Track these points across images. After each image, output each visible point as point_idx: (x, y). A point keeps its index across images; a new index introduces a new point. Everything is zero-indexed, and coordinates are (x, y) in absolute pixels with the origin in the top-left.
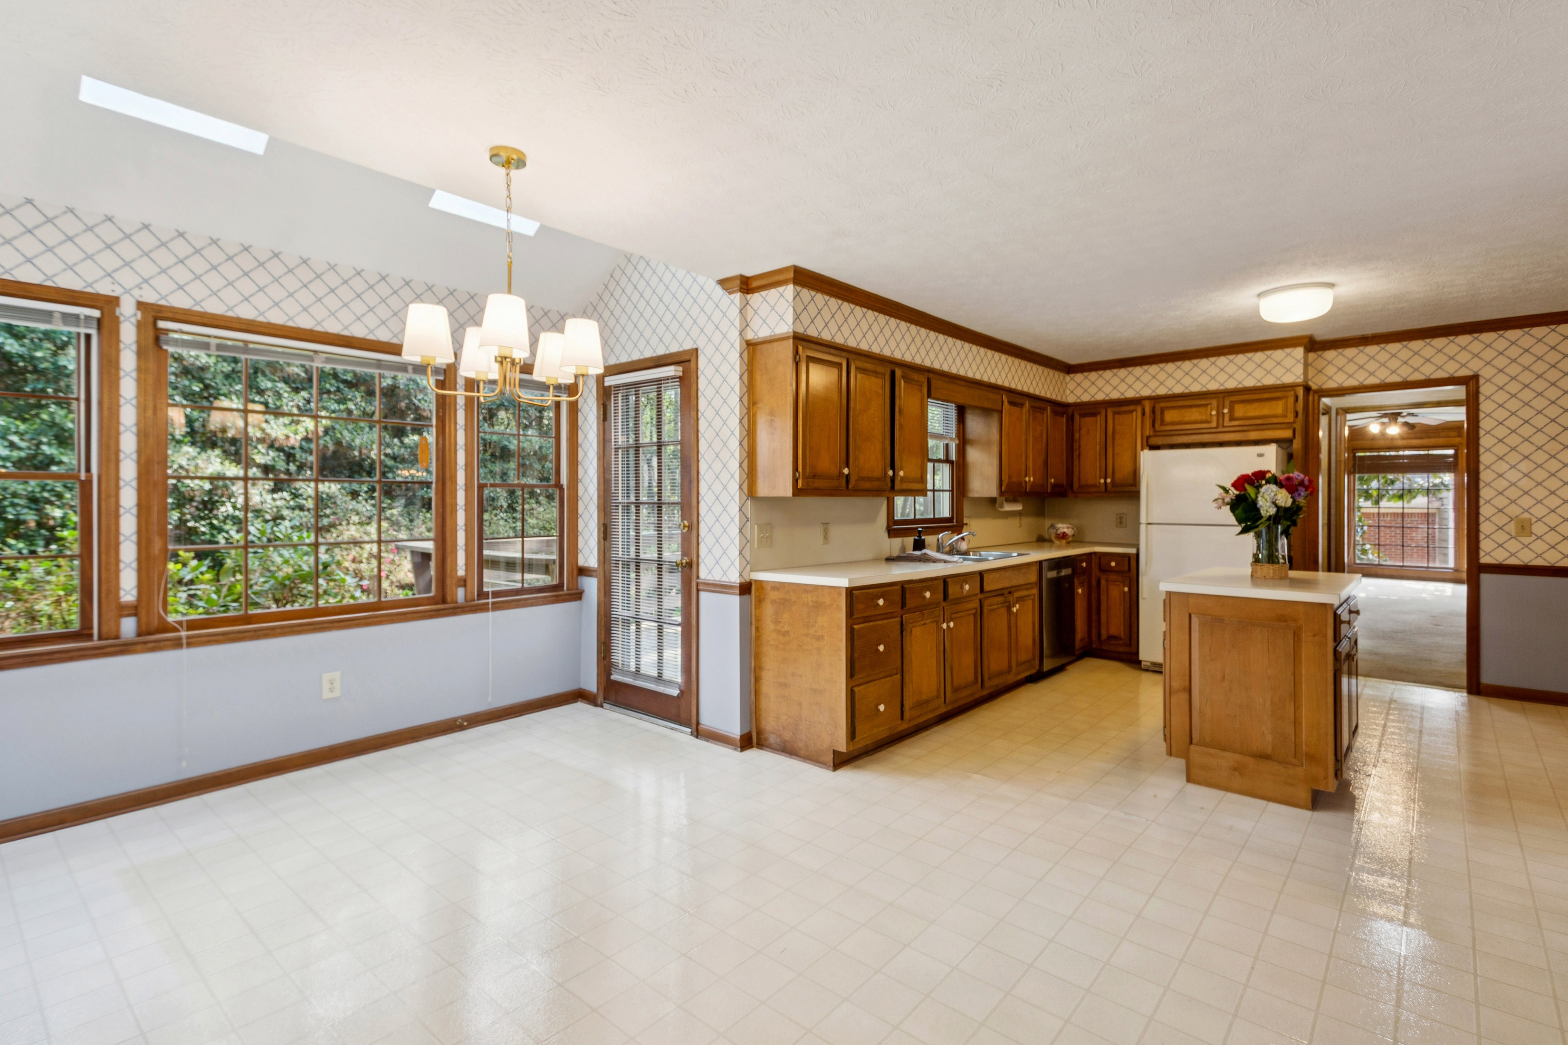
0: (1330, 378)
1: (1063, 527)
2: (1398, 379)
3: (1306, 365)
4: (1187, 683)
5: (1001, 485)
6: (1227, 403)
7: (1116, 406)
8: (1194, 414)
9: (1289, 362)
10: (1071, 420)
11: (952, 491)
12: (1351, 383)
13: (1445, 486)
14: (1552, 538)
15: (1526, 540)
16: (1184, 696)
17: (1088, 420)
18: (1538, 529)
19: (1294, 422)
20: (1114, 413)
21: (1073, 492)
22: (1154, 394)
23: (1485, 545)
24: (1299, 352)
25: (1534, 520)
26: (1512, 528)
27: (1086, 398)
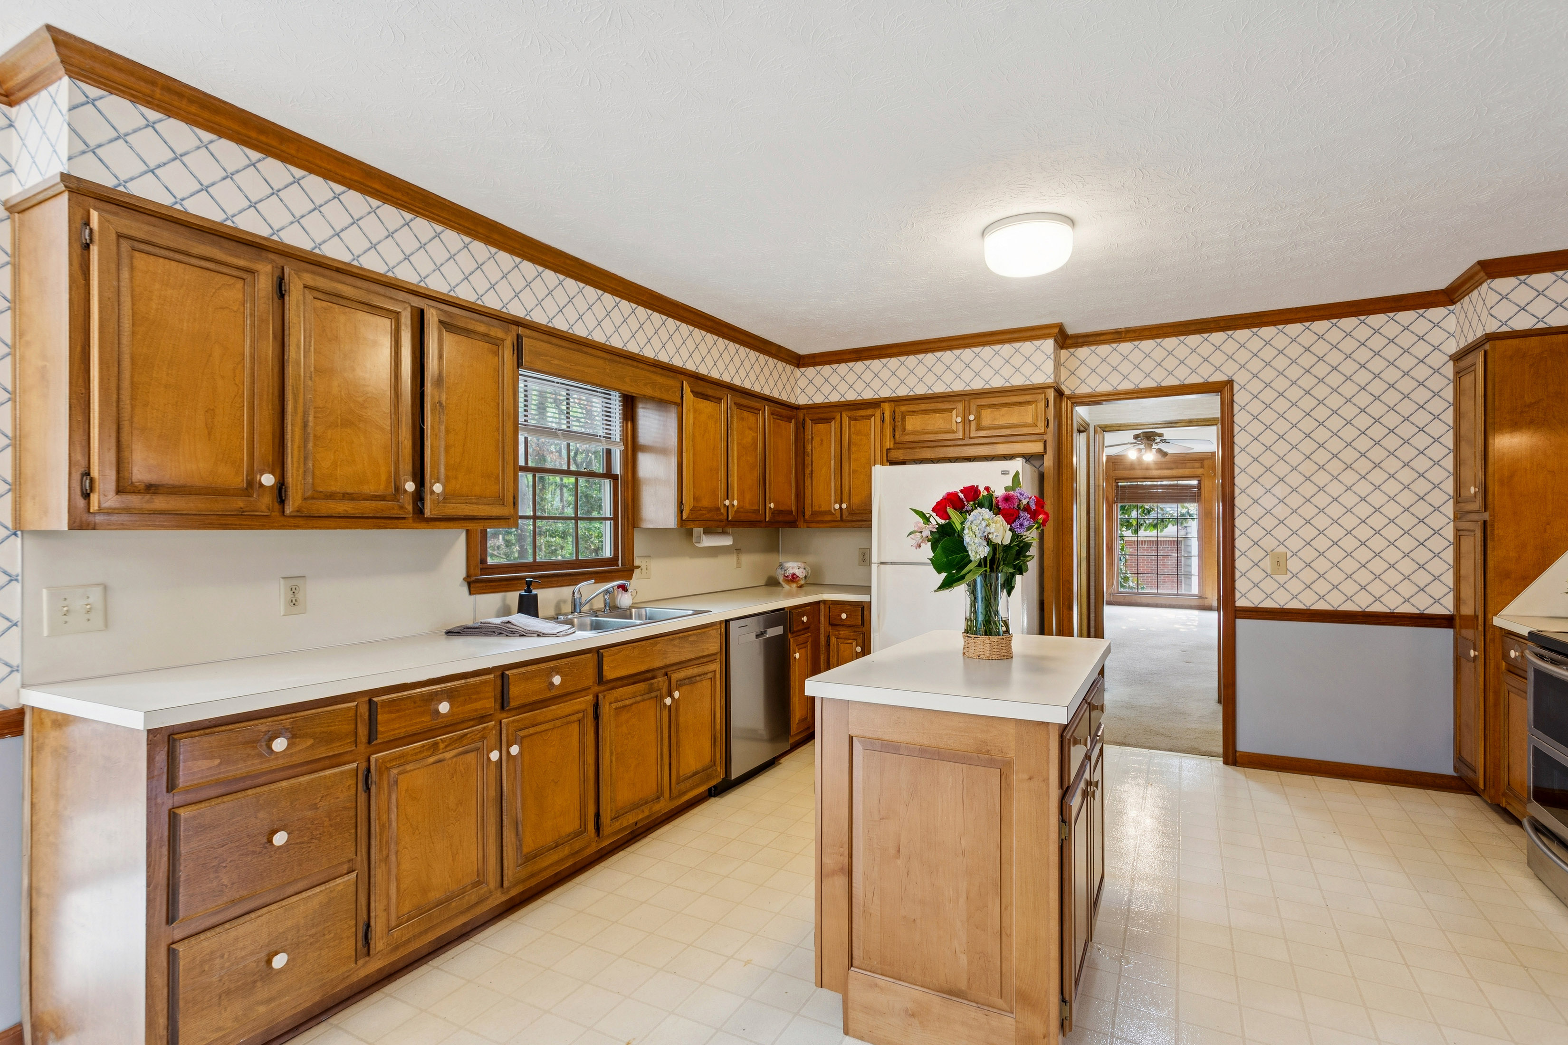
0: (1083, 381)
1: (794, 567)
2: (1152, 384)
3: (1058, 365)
4: (846, 860)
5: (681, 511)
6: (973, 408)
7: (852, 410)
8: (936, 422)
9: (1038, 358)
10: (801, 428)
11: (615, 519)
12: (1104, 388)
13: (1190, 515)
14: (1308, 576)
15: (1282, 578)
16: (842, 881)
17: (821, 427)
18: (1294, 565)
19: (1045, 433)
20: (851, 418)
21: (805, 521)
22: (894, 395)
23: (1241, 585)
24: (1049, 345)
25: (1289, 554)
26: (1267, 564)
27: (819, 399)
